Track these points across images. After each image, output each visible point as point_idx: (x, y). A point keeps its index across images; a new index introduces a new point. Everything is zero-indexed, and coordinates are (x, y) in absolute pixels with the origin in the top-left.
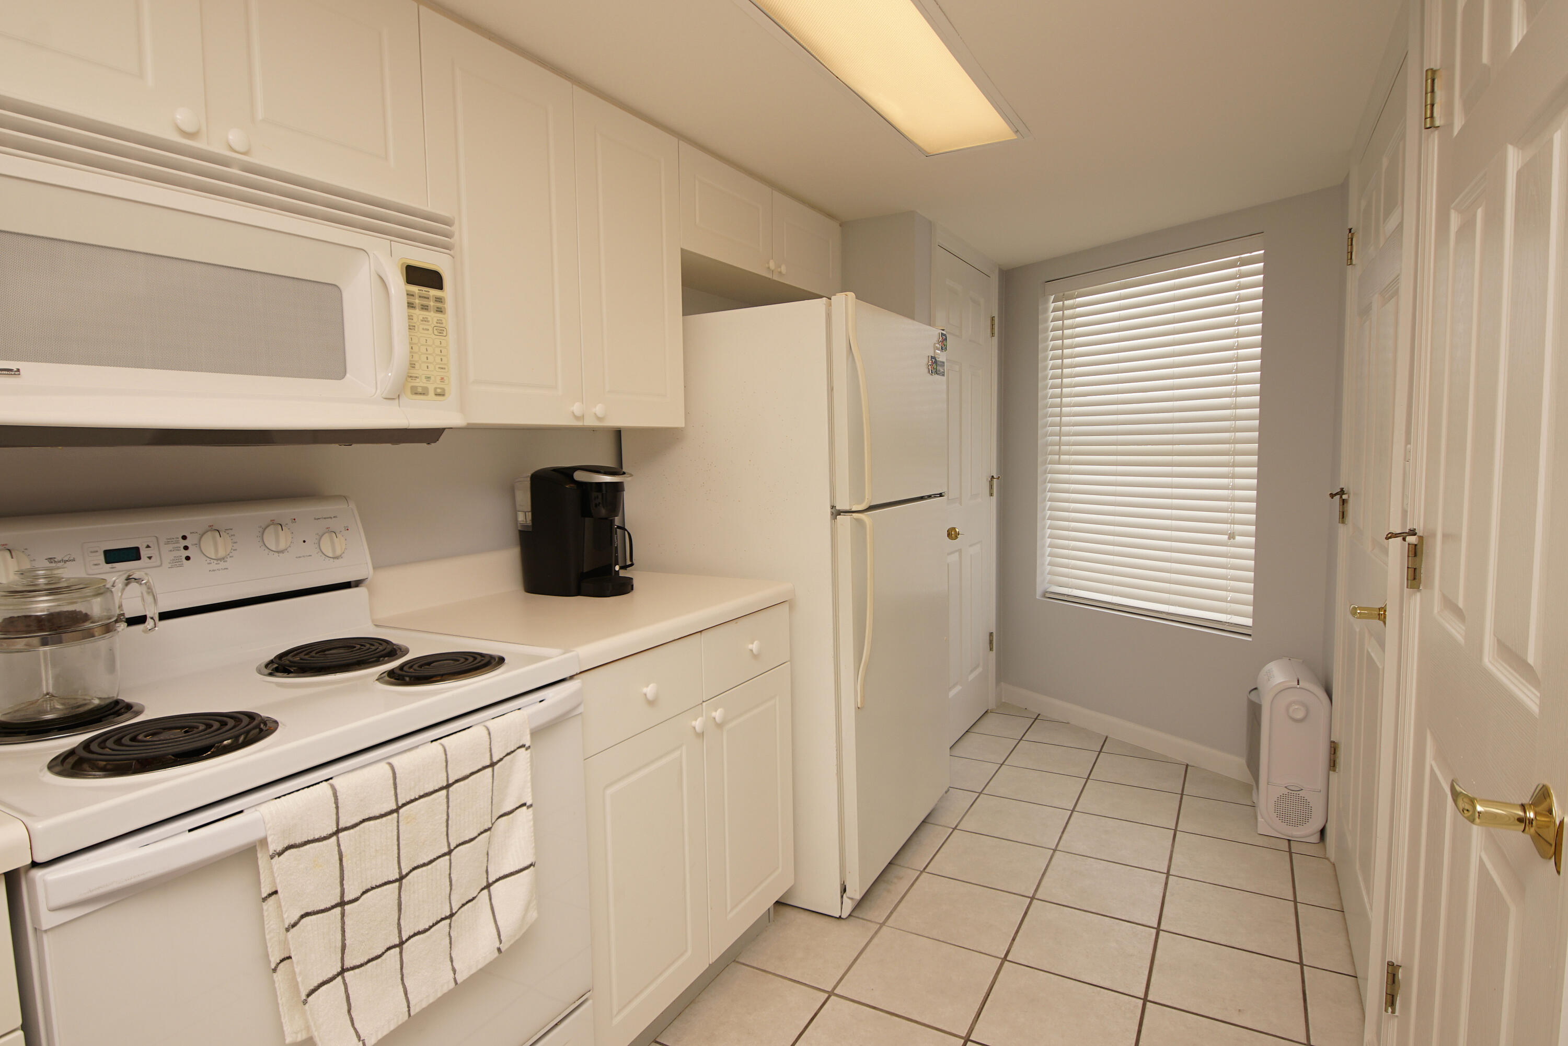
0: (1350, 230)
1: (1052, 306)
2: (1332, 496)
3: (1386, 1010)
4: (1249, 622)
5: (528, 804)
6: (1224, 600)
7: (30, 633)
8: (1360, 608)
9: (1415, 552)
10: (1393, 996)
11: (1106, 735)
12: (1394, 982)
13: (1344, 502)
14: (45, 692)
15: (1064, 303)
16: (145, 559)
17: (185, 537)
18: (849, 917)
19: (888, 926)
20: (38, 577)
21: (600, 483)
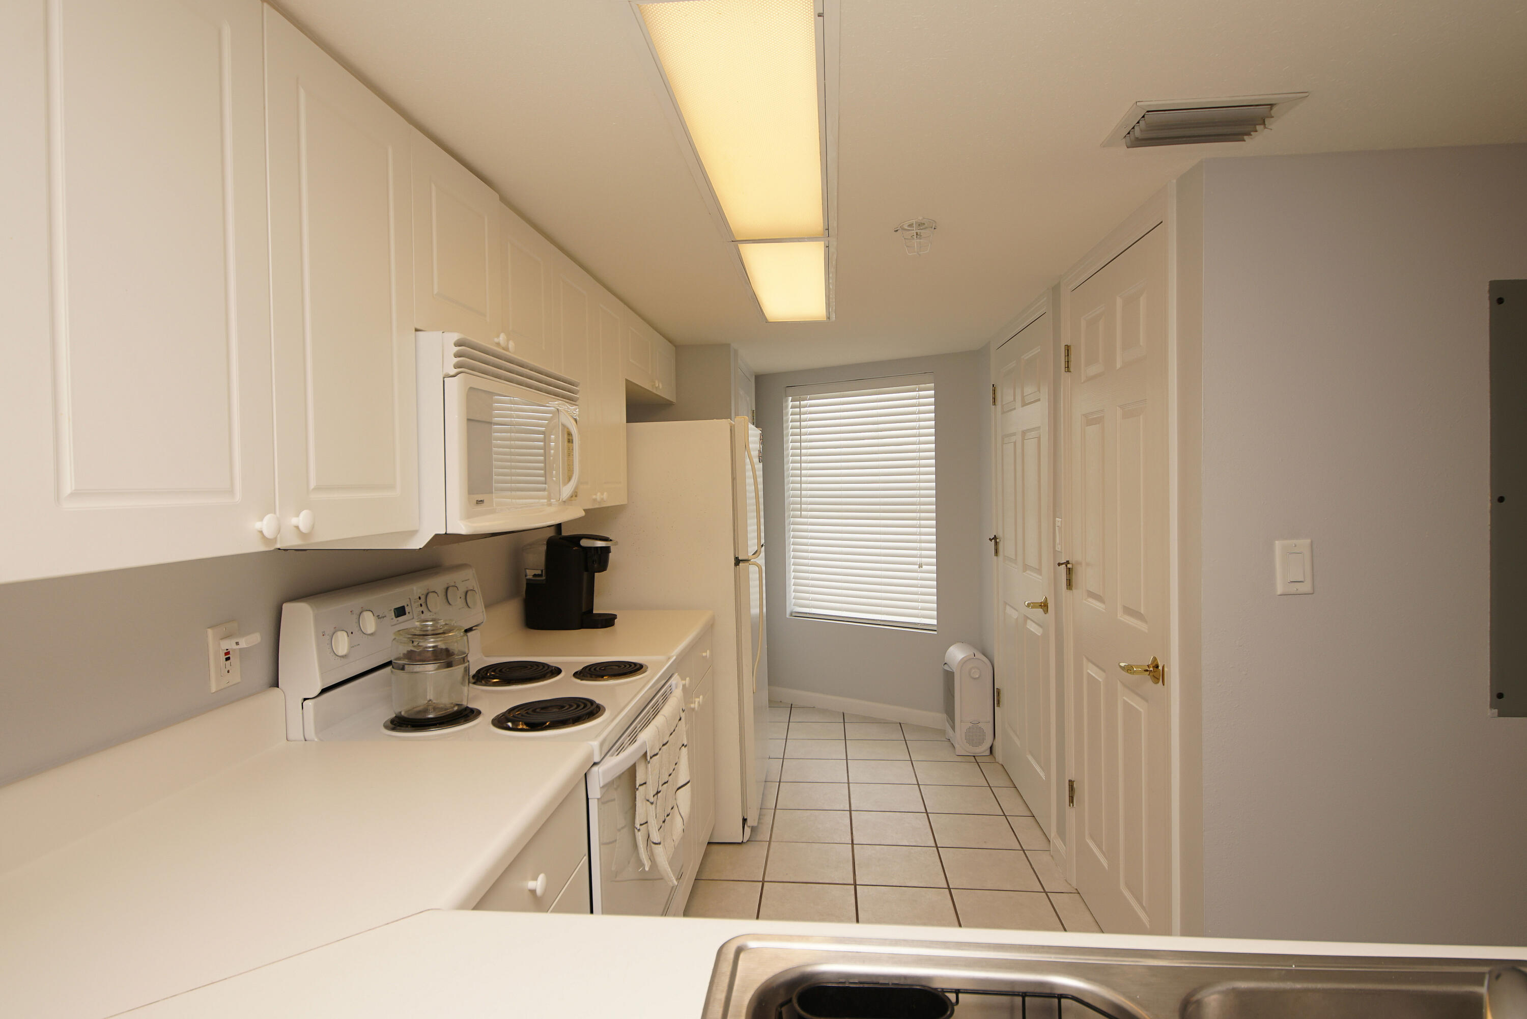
0: (993, 385)
1: (790, 404)
2: (991, 540)
3: (1070, 806)
4: (934, 622)
5: (685, 744)
6: (917, 609)
7: (424, 661)
8: (1036, 603)
9: (1069, 571)
10: (1072, 797)
11: (842, 711)
12: (1072, 790)
13: (996, 543)
14: (428, 699)
15: (800, 403)
16: (407, 614)
17: (420, 598)
18: (748, 841)
19: (774, 842)
20: (427, 626)
21: (597, 548)
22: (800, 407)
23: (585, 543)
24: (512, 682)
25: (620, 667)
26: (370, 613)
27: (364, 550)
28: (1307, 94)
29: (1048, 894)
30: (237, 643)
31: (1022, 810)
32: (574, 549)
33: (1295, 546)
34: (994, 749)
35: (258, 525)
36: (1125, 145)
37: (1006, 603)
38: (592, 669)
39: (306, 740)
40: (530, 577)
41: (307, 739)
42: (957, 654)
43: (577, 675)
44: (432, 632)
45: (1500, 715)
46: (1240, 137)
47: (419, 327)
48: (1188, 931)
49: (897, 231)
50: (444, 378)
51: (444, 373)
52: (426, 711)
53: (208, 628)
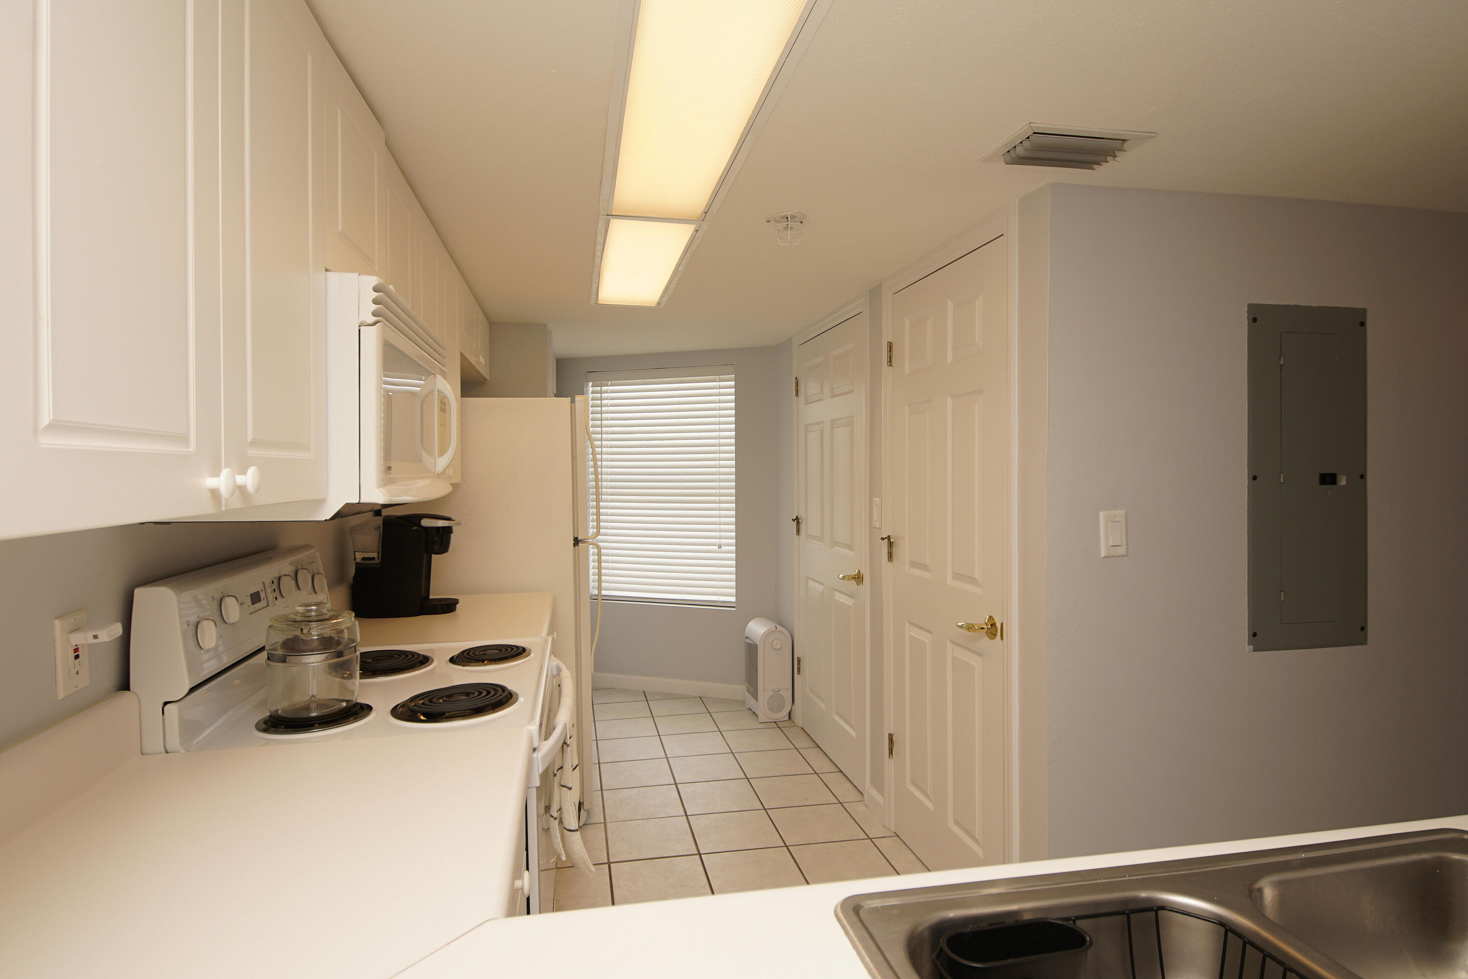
0: (795, 378)
1: (591, 389)
2: (791, 520)
3: (888, 757)
4: (733, 599)
6: (714, 587)
7: (303, 652)
8: (848, 576)
9: (891, 544)
10: (892, 749)
11: (642, 690)
12: (892, 743)
13: (798, 524)
14: (311, 695)
15: (601, 389)
16: (262, 600)
17: (273, 582)
18: (583, 825)
19: (609, 823)
20: (311, 611)
21: (439, 528)
22: (601, 392)
23: (425, 523)
24: (378, 673)
25: (502, 650)
26: (234, 599)
27: (251, 522)
28: (1155, 135)
29: (873, 840)
30: (95, 637)
31: (829, 767)
32: (414, 528)
33: (1115, 516)
34: (792, 716)
35: (211, 482)
36: (1004, 162)
37: (808, 578)
38: (471, 653)
39: (167, 752)
40: (358, 560)
41: (169, 750)
42: (757, 629)
43: (453, 660)
44: (316, 618)
45: (1255, 650)
46: (1090, 165)
47: (328, 268)
48: (1026, 857)
49: (769, 221)
50: (360, 326)
51: (360, 321)
52: (307, 708)
53: (56, 618)
